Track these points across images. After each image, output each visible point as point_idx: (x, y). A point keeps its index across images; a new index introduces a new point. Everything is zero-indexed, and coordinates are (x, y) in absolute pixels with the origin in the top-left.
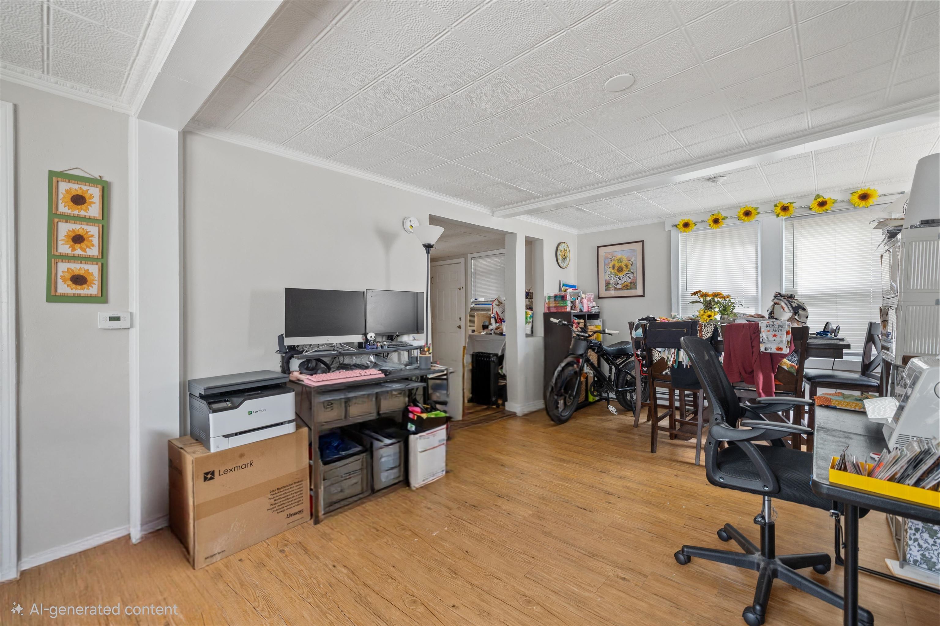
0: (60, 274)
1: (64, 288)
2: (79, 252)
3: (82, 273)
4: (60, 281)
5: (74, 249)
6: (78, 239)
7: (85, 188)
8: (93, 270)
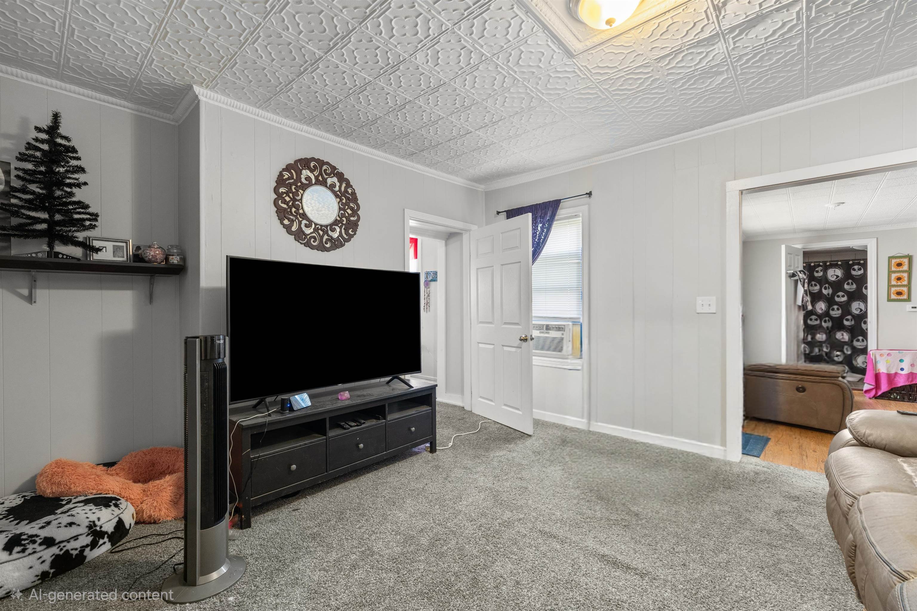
0: (892, 292)
1: (893, 297)
2: (899, 283)
3: (900, 291)
4: (892, 294)
5: (897, 283)
6: (899, 279)
7: (902, 260)
8: (905, 289)
